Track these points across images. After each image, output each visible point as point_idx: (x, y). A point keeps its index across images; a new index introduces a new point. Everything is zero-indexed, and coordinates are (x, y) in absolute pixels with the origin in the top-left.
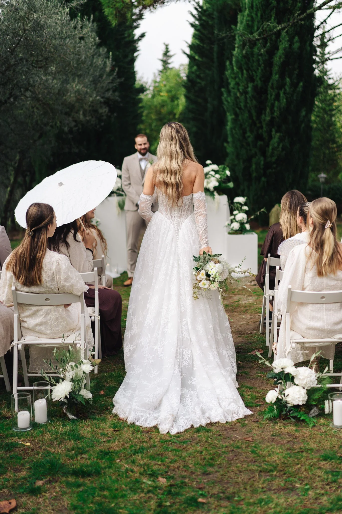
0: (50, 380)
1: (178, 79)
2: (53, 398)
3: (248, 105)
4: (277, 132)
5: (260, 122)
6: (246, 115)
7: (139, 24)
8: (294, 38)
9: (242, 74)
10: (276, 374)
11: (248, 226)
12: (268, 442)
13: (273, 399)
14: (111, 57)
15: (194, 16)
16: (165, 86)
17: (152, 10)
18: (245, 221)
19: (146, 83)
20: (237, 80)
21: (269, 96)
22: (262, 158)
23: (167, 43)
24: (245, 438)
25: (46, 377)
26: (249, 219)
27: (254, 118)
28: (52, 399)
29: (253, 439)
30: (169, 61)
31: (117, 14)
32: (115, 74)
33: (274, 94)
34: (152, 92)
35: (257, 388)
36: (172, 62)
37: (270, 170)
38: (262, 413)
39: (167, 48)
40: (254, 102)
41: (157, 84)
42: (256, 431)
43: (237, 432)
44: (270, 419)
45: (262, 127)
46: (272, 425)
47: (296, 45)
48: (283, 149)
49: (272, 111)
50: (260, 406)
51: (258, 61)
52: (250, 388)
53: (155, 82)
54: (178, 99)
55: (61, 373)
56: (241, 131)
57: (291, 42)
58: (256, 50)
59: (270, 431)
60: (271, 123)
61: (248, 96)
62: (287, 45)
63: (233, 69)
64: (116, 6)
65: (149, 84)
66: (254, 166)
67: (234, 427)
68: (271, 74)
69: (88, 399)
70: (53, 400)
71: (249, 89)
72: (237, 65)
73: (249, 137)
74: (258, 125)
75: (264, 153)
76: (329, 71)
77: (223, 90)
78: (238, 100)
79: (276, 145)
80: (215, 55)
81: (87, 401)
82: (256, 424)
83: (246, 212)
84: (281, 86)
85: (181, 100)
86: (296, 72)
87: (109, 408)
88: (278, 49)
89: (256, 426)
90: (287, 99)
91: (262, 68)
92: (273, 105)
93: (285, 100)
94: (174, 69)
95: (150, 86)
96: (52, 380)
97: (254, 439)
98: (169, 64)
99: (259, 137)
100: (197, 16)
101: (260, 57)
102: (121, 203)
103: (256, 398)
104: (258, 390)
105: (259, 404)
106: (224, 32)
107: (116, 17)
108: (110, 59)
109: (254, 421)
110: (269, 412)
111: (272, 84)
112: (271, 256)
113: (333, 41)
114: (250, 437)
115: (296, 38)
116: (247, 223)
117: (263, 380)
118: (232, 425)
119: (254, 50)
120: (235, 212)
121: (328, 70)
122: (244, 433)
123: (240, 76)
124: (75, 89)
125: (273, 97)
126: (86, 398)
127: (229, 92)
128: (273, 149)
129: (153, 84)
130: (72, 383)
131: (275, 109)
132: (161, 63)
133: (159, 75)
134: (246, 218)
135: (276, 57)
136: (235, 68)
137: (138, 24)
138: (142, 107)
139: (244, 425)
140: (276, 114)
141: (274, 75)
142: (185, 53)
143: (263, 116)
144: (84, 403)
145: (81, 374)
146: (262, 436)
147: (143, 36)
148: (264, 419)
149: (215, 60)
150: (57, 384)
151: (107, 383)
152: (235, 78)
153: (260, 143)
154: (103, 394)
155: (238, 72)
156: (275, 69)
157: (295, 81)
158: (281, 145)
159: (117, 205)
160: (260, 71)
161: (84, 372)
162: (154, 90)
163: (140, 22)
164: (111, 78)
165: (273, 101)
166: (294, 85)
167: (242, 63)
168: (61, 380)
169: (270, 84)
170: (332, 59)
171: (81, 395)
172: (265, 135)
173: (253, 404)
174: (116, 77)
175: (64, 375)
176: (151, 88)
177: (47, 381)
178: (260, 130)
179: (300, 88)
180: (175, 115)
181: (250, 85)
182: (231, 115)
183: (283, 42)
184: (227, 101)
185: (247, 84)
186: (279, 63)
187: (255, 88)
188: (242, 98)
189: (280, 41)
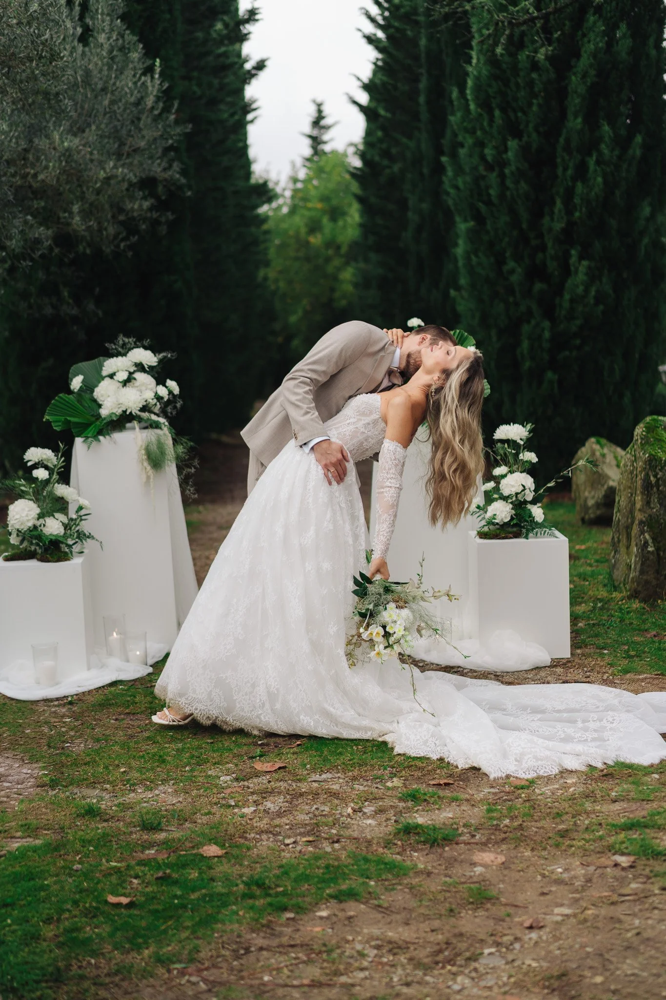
3: (508, 193)
4: (581, 258)
5: (541, 236)
6: (504, 219)
7: (249, 33)
8: (616, 27)
9: (492, 120)
11: (538, 512)
14: (158, 70)
15: (373, 20)
16: (317, 188)
18: (530, 496)
19: (277, 183)
20: (479, 134)
21: (560, 171)
22: (547, 324)
23: (319, 100)
26: (541, 491)
27: (524, 226)
30: (325, 137)
33: (571, 165)
34: (289, 201)
36: (332, 140)
37: (567, 353)
39: (320, 111)
40: (524, 186)
41: (299, 185)
45: (543, 248)
47: (624, 45)
48: (598, 300)
49: (569, 208)
51: (531, 84)
53: (295, 180)
54: (344, 214)
56: (492, 259)
57: (610, 33)
60: (568, 236)
61: (507, 171)
62: (600, 45)
63: (467, 109)
65: (282, 184)
66: (525, 344)
68: (563, 115)
71: (510, 155)
72: (476, 98)
73: (512, 272)
74: (534, 242)
75: (549, 312)
77: (444, 159)
78: (482, 183)
79: (580, 290)
80: (422, 100)
83: (532, 470)
84: (591, 145)
85: (352, 217)
86: (625, 109)
88: (578, 56)
90: (605, 176)
91: (541, 101)
92: (569, 194)
93: (600, 179)
94: (335, 152)
95: (284, 190)
98: (325, 143)
99: (536, 272)
100: (380, 19)
101: (534, 75)
102: (154, 448)
108: (157, 77)
111: (568, 141)
115: (623, 28)
116: (534, 502)
120: (498, 471)
123: (485, 123)
124: (60, 149)
125: (570, 172)
127: (459, 164)
128: (572, 301)
129: (291, 186)
131: (577, 200)
132: (308, 142)
133: (305, 166)
134: (533, 487)
135: (575, 74)
136: (472, 106)
137: (246, 31)
138: (267, 232)
140: (577, 214)
141: (570, 117)
142: (355, 103)
143: (546, 220)
147: (261, 66)
149: (423, 110)
152: (473, 132)
153: (538, 286)
155: (480, 115)
156: (574, 102)
157: (624, 131)
158: (593, 291)
159: (143, 454)
160: (535, 108)
162: (293, 197)
165: (570, 184)
166: (623, 143)
167: (491, 91)
169: (562, 141)
172: (552, 266)
176: (288, 194)
178: (540, 255)
179: (636, 150)
180: (338, 247)
181: (513, 144)
182: (465, 220)
183: (592, 35)
184: (457, 188)
185: (504, 141)
186: (582, 89)
187: (525, 150)
188: (493, 177)
189: (584, 35)
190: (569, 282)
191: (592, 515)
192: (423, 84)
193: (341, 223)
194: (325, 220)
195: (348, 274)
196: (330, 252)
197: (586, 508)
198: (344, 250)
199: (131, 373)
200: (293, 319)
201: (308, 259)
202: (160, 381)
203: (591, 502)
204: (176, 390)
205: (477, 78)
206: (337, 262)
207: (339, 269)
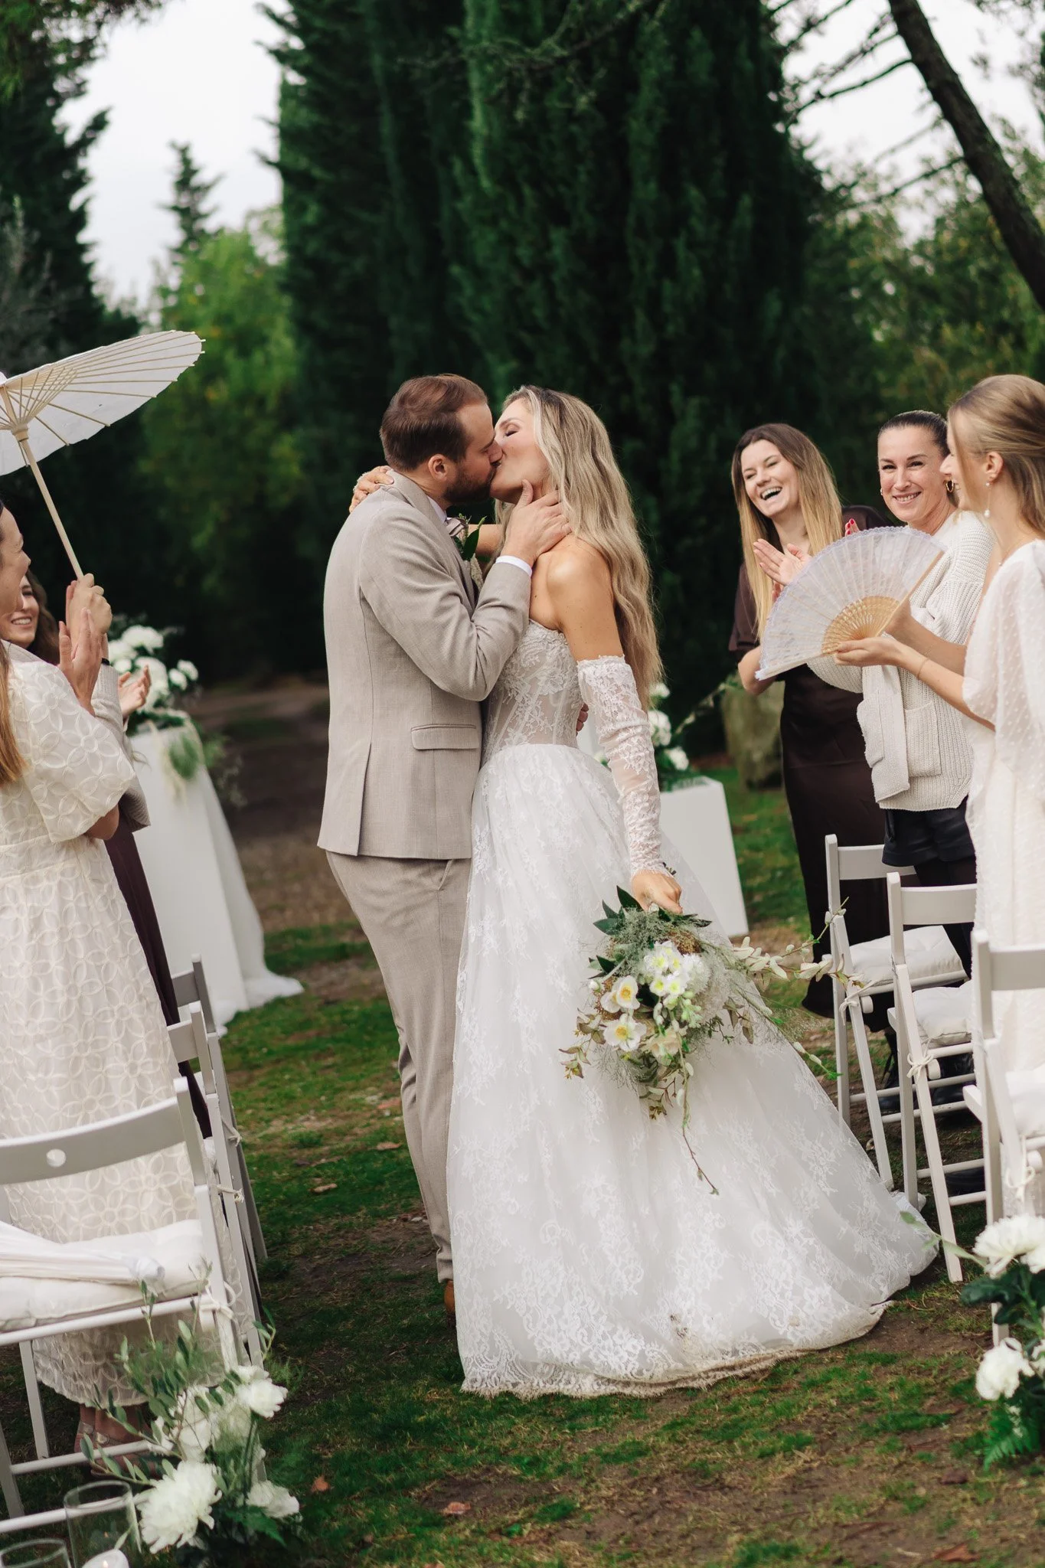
0: (125, 1471)
1: (249, 268)
2: (148, 1540)
3: (563, 311)
4: (687, 393)
5: (621, 369)
6: (563, 351)
7: (84, 82)
8: (685, 35)
9: (520, 201)
10: (996, 1282)
11: (678, 758)
12: (1036, 1551)
13: (1006, 1382)
14: (20, 214)
15: (280, 21)
16: (204, 300)
17: (145, 13)
18: (666, 740)
19: (133, 301)
20: (504, 224)
21: (635, 267)
23: (181, 141)
24: (941, 1555)
25: (108, 1463)
26: (679, 730)
27: (595, 357)
28: (146, 1547)
29: (972, 1552)
30: (204, 207)
31: (17, 48)
32: (45, 275)
33: (651, 254)
35: (909, 1356)
36: (215, 209)
37: (687, 542)
38: (967, 1447)
39: (186, 162)
40: (584, 298)
41: (172, 301)
42: (972, 1519)
43: (901, 1535)
44: (1006, 1463)
45: (627, 387)
46: (1023, 1482)
47: (702, 65)
49: (657, 322)
50: (948, 1419)
51: (570, 141)
52: (888, 1361)
53: (164, 292)
55: (164, 1437)
57: (679, 51)
58: (554, 103)
59: (1027, 1509)
60: (662, 364)
61: (555, 278)
62: (667, 68)
63: (477, 188)
64: (7, 20)
65: (143, 302)
67: (881, 1519)
68: (627, 181)
69: (287, 1518)
70: (153, 1550)
71: (557, 252)
72: (492, 173)
74: (613, 380)
76: (810, 146)
77: (453, 270)
78: (520, 301)
79: (693, 443)
80: (389, 152)
81: (286, 1526)
82: (962, 1493)
83: (664, 705)
84: (675, 222)
85: (278, 344)
86: (719, 161)
87: (369, 1538)
88: (634, 86)
89: (964, 1500)
90: (704, 267)
91: (590, 164)
92: (654, 299)
93: (696, 272)
94: (226, 232)
95: (148, 312)
96: (134, 1470)
97: (977, 1549)
98: (205, 216)
100: (291, 19)
101: (574, 128)
102: (181, 752)
103: (923, 1393)
104: (918, 1360)
105: (942, 1413)
106: (429, 54)
107: (15, 62)
108: (20, 224)
109: (947, 1483)
110: (997, 1439)
111: (641, 220)
112: (841, 843)
113: (822, 27)
114: (958, 1545)
115: (697, 34)
116: (672, 745)
117: (923, 1319)
118: (869, 1515)
119: (548, 104)
121: (805, 142)
122: (929, 1535)
123: (512, 208)
125: (650, 267)
126: (279, 1515)
127: (478, 273)
128: (684, 460)
129: (158, 303)
130: (211, 1468)
131: (667, 308)
132: (172, 220)
133: (175, 264)
134: (668, 727)
135: (635, 117)
136: (486, 183)
137: (78, 81)
139: (917, 1503)
140: (671, 328)
141: (639, 184)
142: (266, 162)
143: (625, 344)
144: (276, 1536)
145: (241, 1427)
146: (1004, 1533)
147: (99, 123)
148: (986, 1467)
149: (394, 169)
150: (153, 1482)
151: (326, 1443)
152: (493, 222)
154: (327, 1492)
155: (500, 196)
156: (641, 161)
157: (722, 194)
158: (713, 443)
159: (167, 762)
160: (583, 177)
161: (255, 1416)
163: (84, 72)
164: (33, 293)
165: (653, 283)
166: (725, 211)
167: (512, 158)
168: (166, 1465)
169: (631, 220)
170: (832, 96)
171: (256, 1509)
172: (645, 411)
173: (921, 1420)
174: (53, 285)
175: (176, 1444)
177: (113, 1478)
178: (625, 400)
179: (745, 217)
180: (261, 402)
181: (558, 235)
182: (503, 360)
183: (651, 56)
184: (480, 311)
185: (545, 233)
186: (649, 139)
187: (577, 243)
188: (535, 289)
189: (640, 56)
190: (676, 435)
191: (761, 773)
192: (387, 126)
193: (258, 357)
194: (230, 357)
195: (286, 447)
196: (249, 412)
197: (751, 766)
198: (272, 404)
199: (133, 662)
200: (199, 541)
201: (210, 430)
202: (170, 664)
203: (757, 756)
204: (194, 673)
205: (488, 140)
206: (263, 428)
207: (268, 441)
